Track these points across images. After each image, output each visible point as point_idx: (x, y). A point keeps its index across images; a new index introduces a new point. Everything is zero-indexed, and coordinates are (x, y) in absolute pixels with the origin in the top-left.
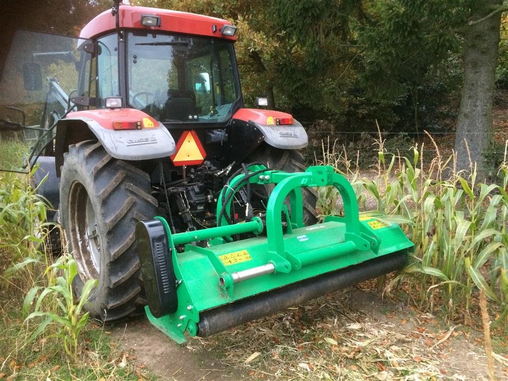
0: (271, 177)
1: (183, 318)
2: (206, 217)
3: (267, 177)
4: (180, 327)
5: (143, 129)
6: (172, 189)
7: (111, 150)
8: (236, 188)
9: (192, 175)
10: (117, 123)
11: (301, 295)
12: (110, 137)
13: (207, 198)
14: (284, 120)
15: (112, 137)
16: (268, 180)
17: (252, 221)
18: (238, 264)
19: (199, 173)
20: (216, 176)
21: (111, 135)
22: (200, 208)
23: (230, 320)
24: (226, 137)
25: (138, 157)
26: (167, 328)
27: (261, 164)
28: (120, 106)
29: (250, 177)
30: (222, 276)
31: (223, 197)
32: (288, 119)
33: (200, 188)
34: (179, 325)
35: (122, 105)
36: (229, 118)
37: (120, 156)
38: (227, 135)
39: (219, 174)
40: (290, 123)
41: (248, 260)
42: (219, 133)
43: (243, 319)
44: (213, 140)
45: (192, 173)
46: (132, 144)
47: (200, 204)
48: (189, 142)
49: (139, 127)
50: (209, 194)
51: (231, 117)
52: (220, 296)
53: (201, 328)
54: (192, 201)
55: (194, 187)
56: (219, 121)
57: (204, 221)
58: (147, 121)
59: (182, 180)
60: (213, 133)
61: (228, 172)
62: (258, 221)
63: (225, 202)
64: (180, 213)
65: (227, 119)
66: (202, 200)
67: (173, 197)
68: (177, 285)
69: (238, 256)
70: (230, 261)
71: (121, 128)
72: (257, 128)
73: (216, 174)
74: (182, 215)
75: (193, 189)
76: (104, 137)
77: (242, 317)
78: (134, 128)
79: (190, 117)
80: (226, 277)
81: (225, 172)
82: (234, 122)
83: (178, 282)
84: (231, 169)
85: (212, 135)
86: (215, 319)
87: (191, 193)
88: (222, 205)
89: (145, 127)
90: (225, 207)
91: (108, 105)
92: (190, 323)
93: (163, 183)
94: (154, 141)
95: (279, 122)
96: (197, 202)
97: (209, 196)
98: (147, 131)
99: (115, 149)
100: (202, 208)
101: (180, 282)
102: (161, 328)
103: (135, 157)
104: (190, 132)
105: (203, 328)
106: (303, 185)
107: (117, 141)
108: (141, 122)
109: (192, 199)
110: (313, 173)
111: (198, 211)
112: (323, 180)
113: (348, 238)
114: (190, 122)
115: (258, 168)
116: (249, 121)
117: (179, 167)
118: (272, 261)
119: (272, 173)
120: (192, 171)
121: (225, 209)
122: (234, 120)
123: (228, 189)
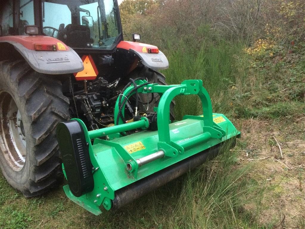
0: (153, 87)
1: (99, 196)
2: (102, 117)
3: (150, 88)
4: (96, 202)
5: (58, 51)
6: (78, 97)
7: (34, 65)
8: (128, 96)
9: (91, 87)
10: (38, 45)
11: (178, 172)
12: (34, 56)
13: (102, 103)
14: (153, 50)
15: (35, 56)
16: (151, 90)
17: (140, 120)
18: (137, 152)
19: (95, 86)
20: (108, 88)
21: (34, 55)
22: (98, 110)
23: (135, 194)
24: (112, 60)
25: (56, 72)
26: (83, 203)
27: (144, 79)
28: (38, 33)
29: (138, 88)
30: (129, 162)
31: (120, 103)
32: (156, 49)
33: (97, 96)
34: (95, 201)
35: (39, 33)
36: (114, 47)
37: (42, 71)
38: (113, 59)
39: (110, 86)
40: (157, 52)
41: (143, 149)
42: (108, 57)
43: (143, 193)
44: (104, 63)
45: (91, 86)
46: (51, 62)
47: (98, 108)
48: (87, 63)
49: (55, 49)
50: (103, 101)
51: (116, 47)
52: (128, 177)
53: (115, 203)
54: (92, 106)
55: (93, 95)
56: (107, 49)
57: (100, 119)
58: (61, 45)
59: (84, 90)
60: (104, 57)
61: (116, 85)
62: (146, 120)
63: (121, 107)
64: (85, 114)
65: (113, 49)
66: (99, 105)
67: (80, 103)
68: (93, 171)
69: (136, 146)
70: (131, 151)
71: (41, 50)
72: (136, 55)
73: (108, 87)
74: (86, 115)
75: (92, 97)
76: (28, 56)
77: (142, 192)
78: (51, 50)
79: (88, 45)
80: (132, 164)
81: (114, 85)
82: (118, 50)
83: (94, 169)
84: (118, 83)
85: (104, 59)
86: (124, 195)
87: (91, 100)
88: (119, 108)
89: (59, 49)
90: (121, 109)
91: (28, 32)
92: (105, 199)
93: (71, 92)
94: (67, 60)
95: (150, 51)
96: (96, 106)
97: (103, 102)
98: (61, 53)
99: (37, 65)
100: (99, 110)
101: (97, 169)
102: (78, 202)
103: (54, 71)
104: (87, 56)
105: (116, 202)
106: (181, 93)
107: (39, 59)
108: (56, 46)
109: (92, 104)
110: (187, 85)
111: (96, 113)
112: (195, 90)
113: (205, 130)
114: (88, 49)
115: (142, 82)
116: (130, 49)
117: (81, 81)
118: (162, 149)
119: (153, 85)
120: (90, 84)
121: (121, 111)
122: (118, 49)
123: (123, 97)
